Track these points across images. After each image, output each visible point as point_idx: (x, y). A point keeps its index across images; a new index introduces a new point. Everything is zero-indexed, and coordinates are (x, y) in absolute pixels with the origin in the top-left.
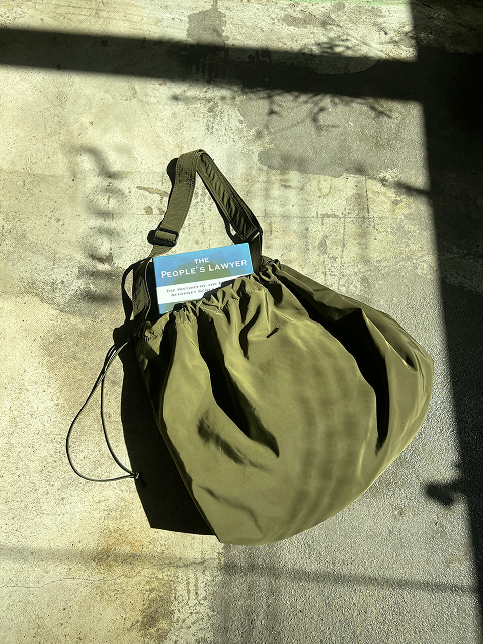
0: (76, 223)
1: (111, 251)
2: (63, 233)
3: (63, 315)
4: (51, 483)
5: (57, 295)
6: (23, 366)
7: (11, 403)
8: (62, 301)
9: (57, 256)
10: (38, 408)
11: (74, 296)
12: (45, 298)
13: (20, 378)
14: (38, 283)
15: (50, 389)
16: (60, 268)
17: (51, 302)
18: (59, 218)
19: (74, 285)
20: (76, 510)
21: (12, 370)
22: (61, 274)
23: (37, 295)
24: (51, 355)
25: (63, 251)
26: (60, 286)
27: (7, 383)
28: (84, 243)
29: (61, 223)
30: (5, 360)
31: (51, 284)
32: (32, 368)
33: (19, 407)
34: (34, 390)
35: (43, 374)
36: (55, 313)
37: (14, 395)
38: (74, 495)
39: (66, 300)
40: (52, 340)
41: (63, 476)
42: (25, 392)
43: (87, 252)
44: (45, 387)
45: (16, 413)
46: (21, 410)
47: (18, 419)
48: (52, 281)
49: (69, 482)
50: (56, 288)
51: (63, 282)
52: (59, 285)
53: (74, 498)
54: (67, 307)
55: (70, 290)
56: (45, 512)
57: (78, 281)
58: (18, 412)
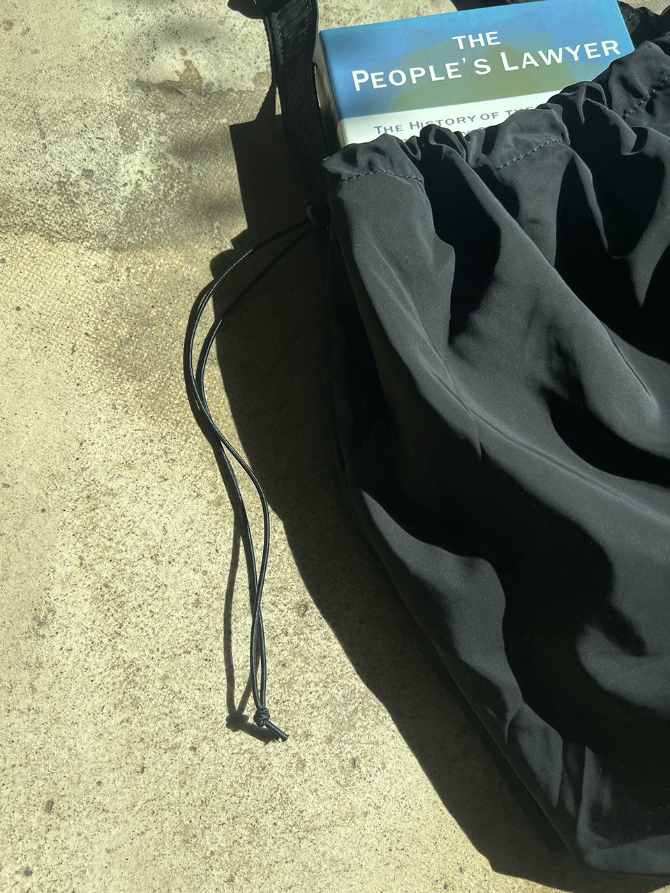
0: (62, 17)
1: (188, 58)
2: (36, 52)
3: (128, 259)
4: (300, 732)
5: (88, 211)
6: (70, 429)
7: (79, 545)
8: (107, 224)
9: (42, 111)
10: (165, 531)
11: (136, 199)
12: (57, 228)
13: (76, 467)
14: (18, 195)
15: (178, 469)
16: (65, 139)
17: (78, 234)
18: (9, 18)
19: (123, 170)
20: (409, 779)
21: (40, 452)
22: (73, 153)
23: (28, 228)
24: (137, 374)
25: (55, 94)
26: (84, 185)
27: (43, 495)
28: (104, 58)
29: (18, 28)
30: (8, 432)
31: (55, 187)
32: (98, 427)
33: (107, 549)
34: (132, 486)
35: (140, 433)
36: (102, 259)
37: (78, 522)
38: (380, 739)
39: (117, 215)
40: (123, 332)
41: (325, 699)
42: (107, 499)
43: (121, 78)
44: (161, 465)
45: (105, 570)
46: (118, 556)
47: (121, 586)
48: (56, 179)
49: (351, 708)
50: (77, 195)
51: (88, 174)
52: (82, 183)
53: (384, 747)
54: (130, 232)
55: (116, 188)
56: (319, 824)
57: (131, 157)
58: (110, 565)
